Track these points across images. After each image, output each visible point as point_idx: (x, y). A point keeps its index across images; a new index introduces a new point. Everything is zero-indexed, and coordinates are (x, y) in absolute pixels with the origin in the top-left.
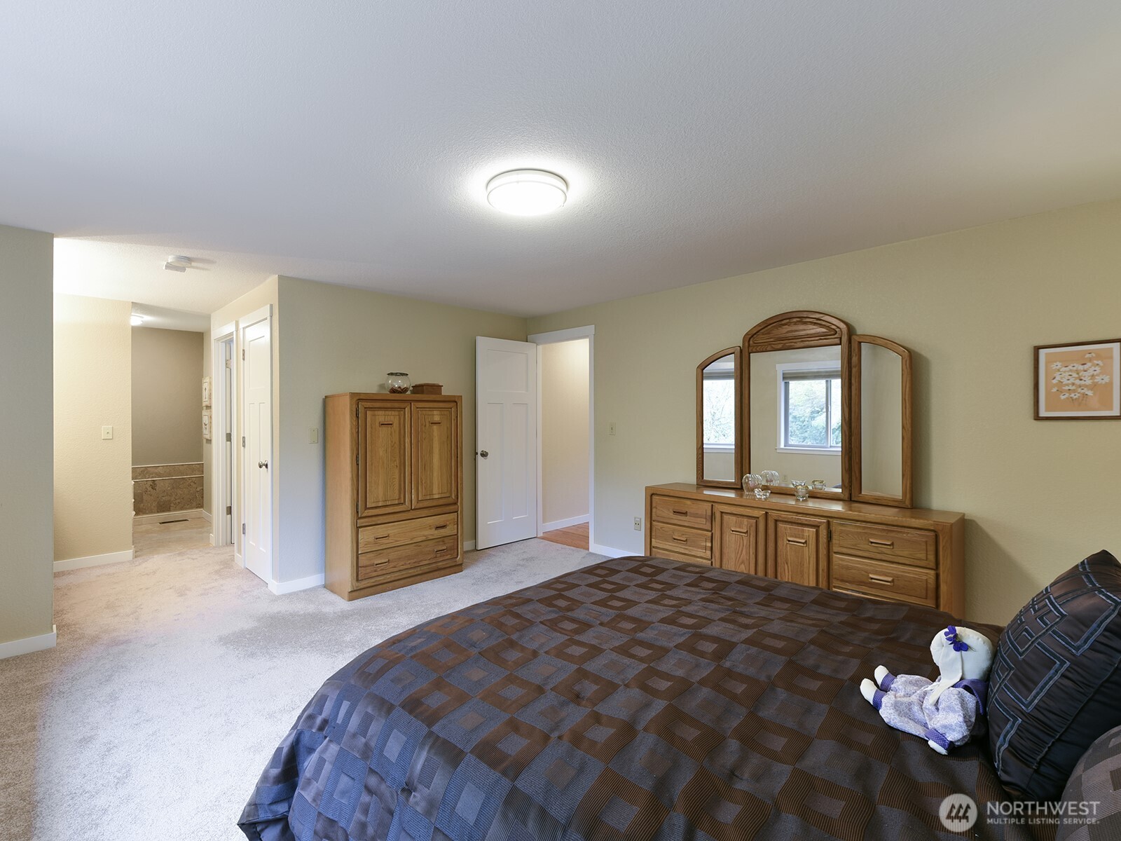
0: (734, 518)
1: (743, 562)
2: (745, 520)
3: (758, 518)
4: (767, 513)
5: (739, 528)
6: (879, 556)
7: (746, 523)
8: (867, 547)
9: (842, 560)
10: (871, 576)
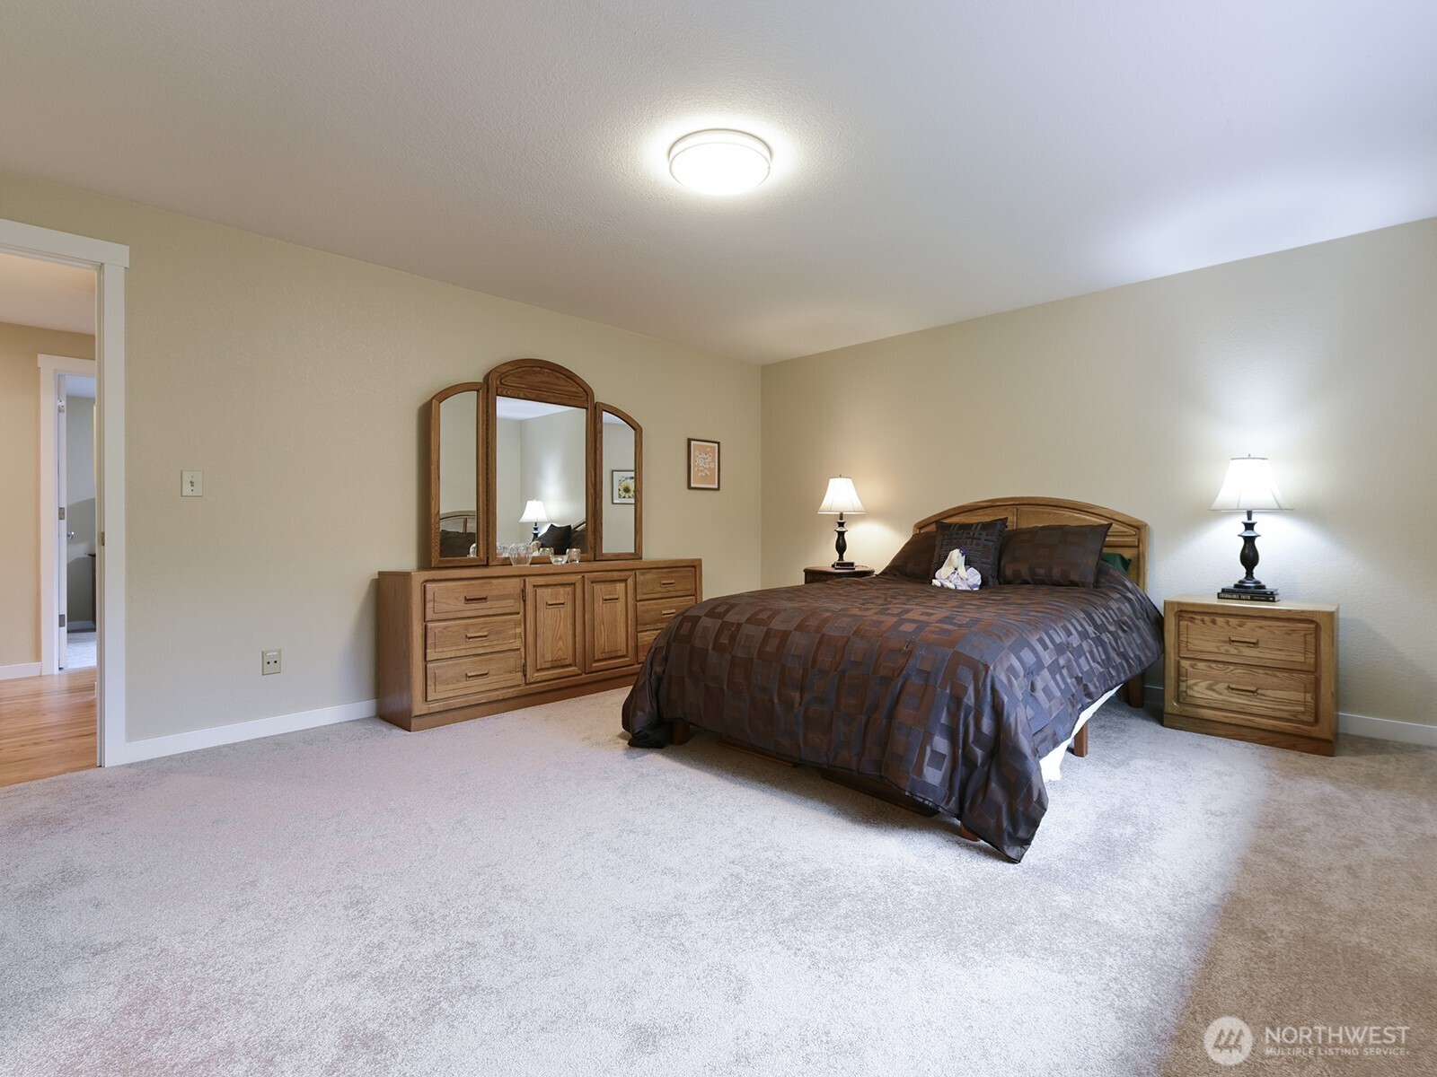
0: (549, 590)
1: (561, 638)
2: (561, 590)
3: (574, 584)
4: (583, 577)
5: (556, 599)
6: (666, 595)
7: (562, 593)
8: (659, 589)
9: (644, 605)
10: (664, 612)
